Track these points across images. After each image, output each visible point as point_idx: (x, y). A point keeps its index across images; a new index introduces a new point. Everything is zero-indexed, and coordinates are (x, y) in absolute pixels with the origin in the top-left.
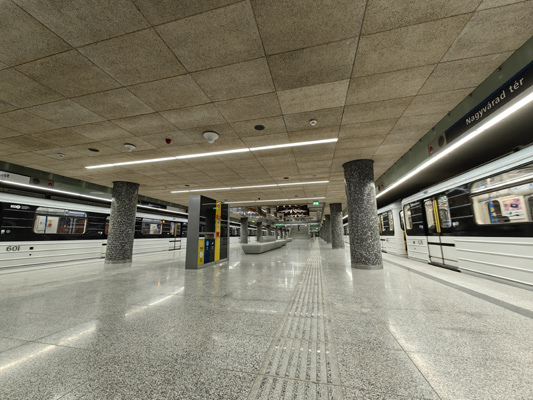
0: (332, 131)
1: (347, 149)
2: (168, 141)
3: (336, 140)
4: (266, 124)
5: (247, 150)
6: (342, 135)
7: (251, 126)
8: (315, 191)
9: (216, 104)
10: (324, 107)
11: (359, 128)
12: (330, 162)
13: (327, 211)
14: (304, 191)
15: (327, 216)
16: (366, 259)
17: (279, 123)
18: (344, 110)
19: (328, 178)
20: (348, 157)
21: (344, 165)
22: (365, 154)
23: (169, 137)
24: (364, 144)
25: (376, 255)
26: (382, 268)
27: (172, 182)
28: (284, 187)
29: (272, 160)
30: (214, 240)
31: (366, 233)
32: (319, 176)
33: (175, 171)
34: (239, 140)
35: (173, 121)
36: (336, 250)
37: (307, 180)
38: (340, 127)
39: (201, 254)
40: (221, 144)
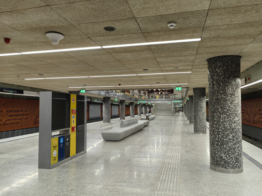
0: (194, 32)
1: (212, 47)
2: (7, 40)
3: (199, 39)
4: (117, 26)
5: (99, 47)
6: (206, 35)
7: (100, 28)
8: (178, 79)
9: (52, 7)
10: (184, 10)
11: (225, 29)
12: (193, 58)
13: (191, 93)
14: (165, 79)
15: (191, 97)
16: (225, 162)
17: (132, 25)
18: (208, 13)
19: (191, 70)
20: (213, 53)
21: (208, 60)
22: (232, 51)
23: (8, 37)
24: (232, 42)
25: (236, 158)
26: (242, 171)
27: (24, 72)
28: (144, 76)
29: (129, 55)
30: (69, 136)
31: (228, 135)
32: (180, 68)
33: (24, 64)
34: (88, 39)
35: (7, 23)
36: (197, 135)
37: (167, 71)
38: (203, 29)
39: (55, 153)
40: (68, 42)
